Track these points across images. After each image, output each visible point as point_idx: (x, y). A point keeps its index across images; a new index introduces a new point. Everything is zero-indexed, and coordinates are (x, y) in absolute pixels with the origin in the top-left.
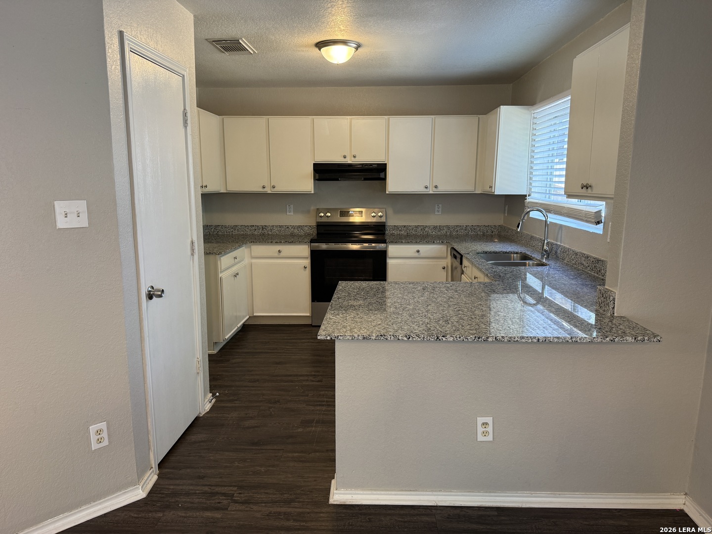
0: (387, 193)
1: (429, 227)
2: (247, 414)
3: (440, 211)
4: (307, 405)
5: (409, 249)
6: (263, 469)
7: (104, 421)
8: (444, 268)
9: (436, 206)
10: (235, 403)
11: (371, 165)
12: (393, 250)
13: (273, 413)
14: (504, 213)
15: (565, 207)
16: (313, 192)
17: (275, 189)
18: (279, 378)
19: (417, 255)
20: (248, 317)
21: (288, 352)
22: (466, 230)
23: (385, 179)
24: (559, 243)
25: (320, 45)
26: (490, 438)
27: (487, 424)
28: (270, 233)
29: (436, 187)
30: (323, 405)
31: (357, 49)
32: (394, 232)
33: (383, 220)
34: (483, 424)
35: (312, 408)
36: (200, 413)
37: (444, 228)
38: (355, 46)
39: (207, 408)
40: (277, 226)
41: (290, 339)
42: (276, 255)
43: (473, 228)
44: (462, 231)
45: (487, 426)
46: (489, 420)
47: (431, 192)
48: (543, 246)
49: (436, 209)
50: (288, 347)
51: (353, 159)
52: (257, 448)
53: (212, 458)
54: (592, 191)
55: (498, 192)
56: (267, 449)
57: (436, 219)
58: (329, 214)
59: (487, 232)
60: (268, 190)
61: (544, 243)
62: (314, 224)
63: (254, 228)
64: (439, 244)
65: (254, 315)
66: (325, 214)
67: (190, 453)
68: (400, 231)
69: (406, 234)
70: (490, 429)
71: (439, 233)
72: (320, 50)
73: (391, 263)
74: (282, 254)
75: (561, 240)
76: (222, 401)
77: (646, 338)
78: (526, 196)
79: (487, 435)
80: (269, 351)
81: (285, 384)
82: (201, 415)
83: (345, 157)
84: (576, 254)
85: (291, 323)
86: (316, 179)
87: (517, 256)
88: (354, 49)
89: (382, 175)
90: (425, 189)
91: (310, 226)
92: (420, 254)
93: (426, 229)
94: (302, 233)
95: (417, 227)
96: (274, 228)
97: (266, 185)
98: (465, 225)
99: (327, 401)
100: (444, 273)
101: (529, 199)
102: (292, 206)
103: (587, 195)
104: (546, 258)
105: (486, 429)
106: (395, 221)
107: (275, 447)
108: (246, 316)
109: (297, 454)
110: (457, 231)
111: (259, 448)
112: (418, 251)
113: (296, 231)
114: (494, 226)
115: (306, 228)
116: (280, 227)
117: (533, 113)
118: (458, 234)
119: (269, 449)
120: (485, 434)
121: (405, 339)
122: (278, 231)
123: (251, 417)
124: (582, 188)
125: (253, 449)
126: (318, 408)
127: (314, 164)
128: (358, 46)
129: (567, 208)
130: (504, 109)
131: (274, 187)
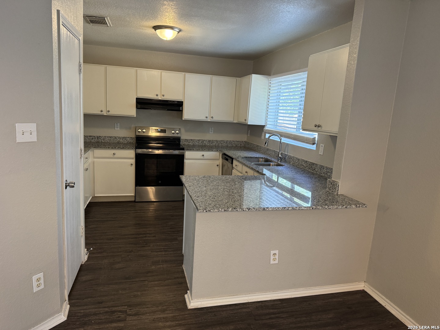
0: (183, 119)
1: (206, 140)
2: (114, 260)
3: (212, 132)
4: (151, 252)
5: (198, 154)
6: (139, 293)
7: (42, 272)
8: (218, 166)
9: (210, 129)
10: (103, 254)
11: (174, 101)
12: (188, 154)
13: (131, 258)
14: (247, 134)
15: (292, 134)
16: (135, 116)
17: (109, 113)
18: (126, 237)
19: (202, 157)
20: (91, 197)
21: (125, 219)
22: (227, 143)
23: (182, 111)
24: (286, 153)
25: (156, 28)
26: (277, 262)
27: (275, 254)
28: (103, 141)
29: (212, 117)
30: (162, 251)
31: (179, 32)
32: (185, 143)
33: (179, 135)
34: (274, 254)
35: (156, 253)
36: (82, 262)
37: (215, 142)
38: (178, 30)
39: (85, 259)
40: (108, 137)
41: (123, 211)
42: (112, 156)
43: (230, 142)
44: (225, 144)
45: (275, 255)
46: (277, 252)
47: (209, 121)
48: (279, 155)
49: (210, 130)
50: (124, 216)
51: (162, 97)
52: (130, 281)
53: (102, 290)
54: (321, 129)
55: (249, 123)
56: (136, 281)
57: (210, 136)
58: (144, 130)
59: (238, 145)
60: (105, 113)
61: (279, 153)
62: (134, 136)
63: (91, 138)
64: (215, 151)
65: (95, 195)
66: (142, 130)
67: (86, 288)
68: (189, 142)
69: (192, 144)
70: (277, 257)
71: (212, 145)
72: (155, 30)
73: (187, 162)
74: (115, 156)
75: (288, 151)
76: (93, 253)
77: (361, 206)
78: (265, 126)
79: (275, 260)
80: (113, 219)
81: (132, 240)
82: (83, 263)
83: (157, 95)
84: (299, 160)
85: (120, 201)
86: (137, 108)
87: (262, 160)
88: (177, 32)
89: (181, 108)
90: (206, 118)
91: (131, 138)
92: (204, 157)
93: (204, 142)
94: (126, 142)
95: (199, 140)
96: (106, 138)
97: (103, 110)
98: (226, 140)
99: (163, 249)
100: (217, 168)
101: (266, 128)
102: (119, 124)
103: (318, 130)
104: (280, 161)
105: (275, 257)
106: (185, 136)
107: (142, 279)
108: (90, 197)
109: (157, 282)
110: (222, 144)
111: (131, 281)
112: (203, 155)
113: (121, 140)
114: (242, 141)
115: (129, 139)
116: (110, 137)
117: (270, 80)
118: (222, 146)
119: (138, 281)
120: (274, 259)
121: (247, 210)
122: (109, 140)
123: (118, 262)
124: (315, 127)
125: (127, 282)
126: (160, 253)
127: (136, 98)
128: (180, 31)
129: (294, 135)
130: (254, 76)
131: (109, 111)
